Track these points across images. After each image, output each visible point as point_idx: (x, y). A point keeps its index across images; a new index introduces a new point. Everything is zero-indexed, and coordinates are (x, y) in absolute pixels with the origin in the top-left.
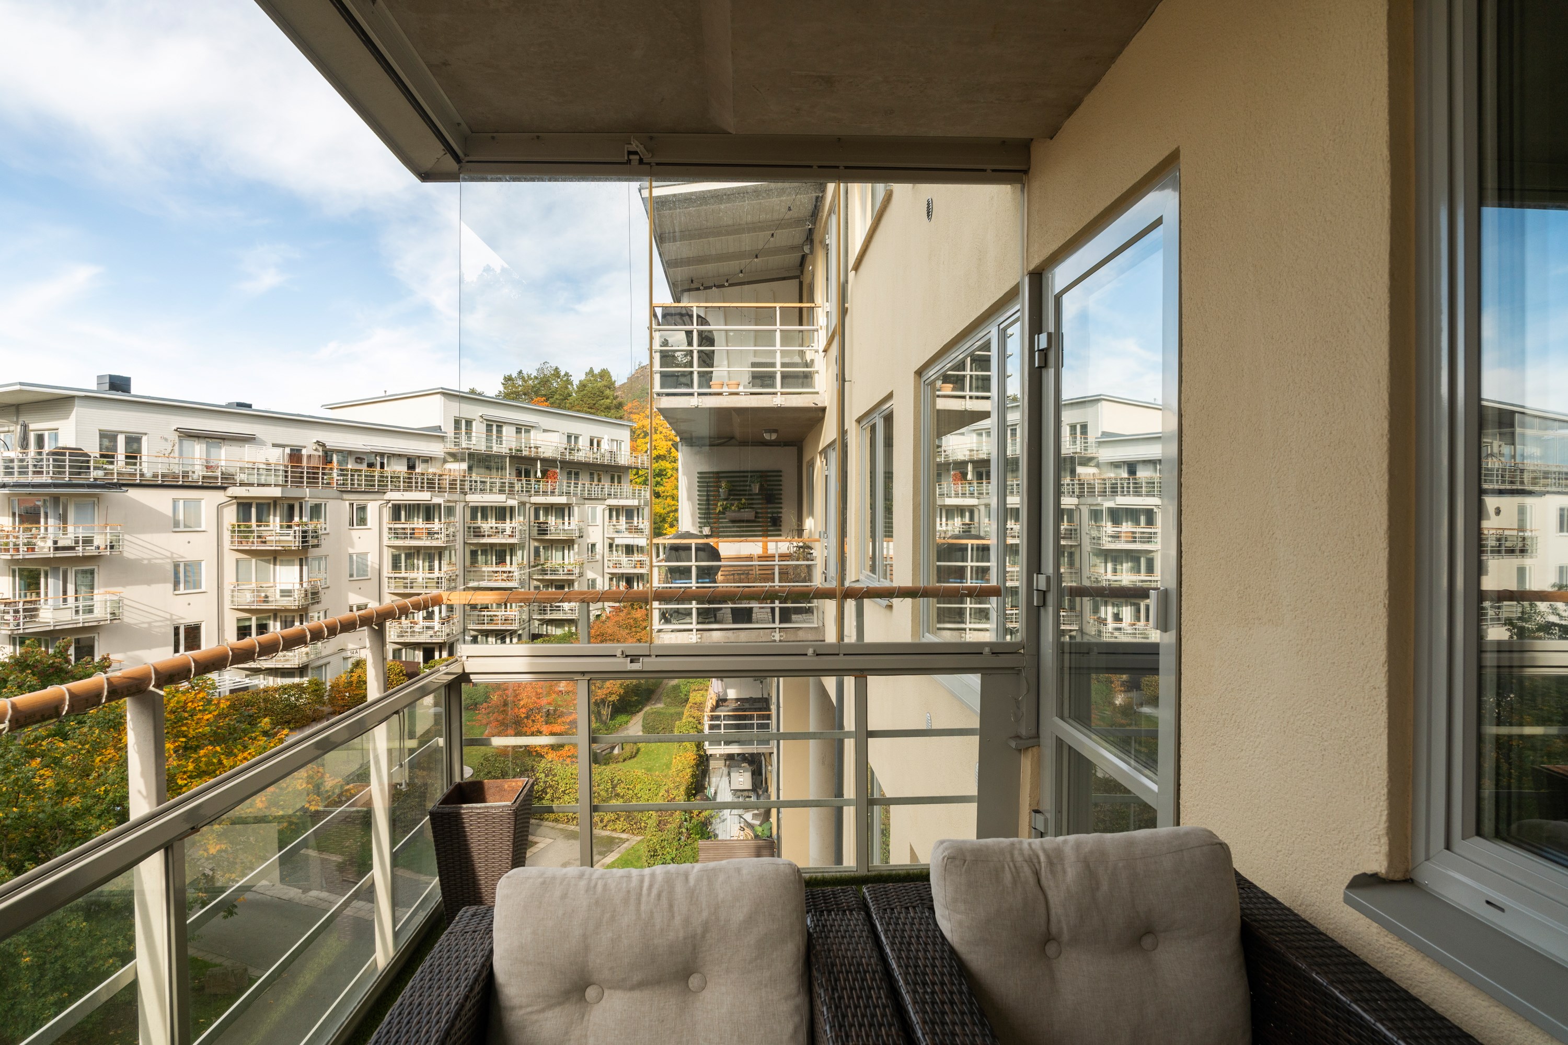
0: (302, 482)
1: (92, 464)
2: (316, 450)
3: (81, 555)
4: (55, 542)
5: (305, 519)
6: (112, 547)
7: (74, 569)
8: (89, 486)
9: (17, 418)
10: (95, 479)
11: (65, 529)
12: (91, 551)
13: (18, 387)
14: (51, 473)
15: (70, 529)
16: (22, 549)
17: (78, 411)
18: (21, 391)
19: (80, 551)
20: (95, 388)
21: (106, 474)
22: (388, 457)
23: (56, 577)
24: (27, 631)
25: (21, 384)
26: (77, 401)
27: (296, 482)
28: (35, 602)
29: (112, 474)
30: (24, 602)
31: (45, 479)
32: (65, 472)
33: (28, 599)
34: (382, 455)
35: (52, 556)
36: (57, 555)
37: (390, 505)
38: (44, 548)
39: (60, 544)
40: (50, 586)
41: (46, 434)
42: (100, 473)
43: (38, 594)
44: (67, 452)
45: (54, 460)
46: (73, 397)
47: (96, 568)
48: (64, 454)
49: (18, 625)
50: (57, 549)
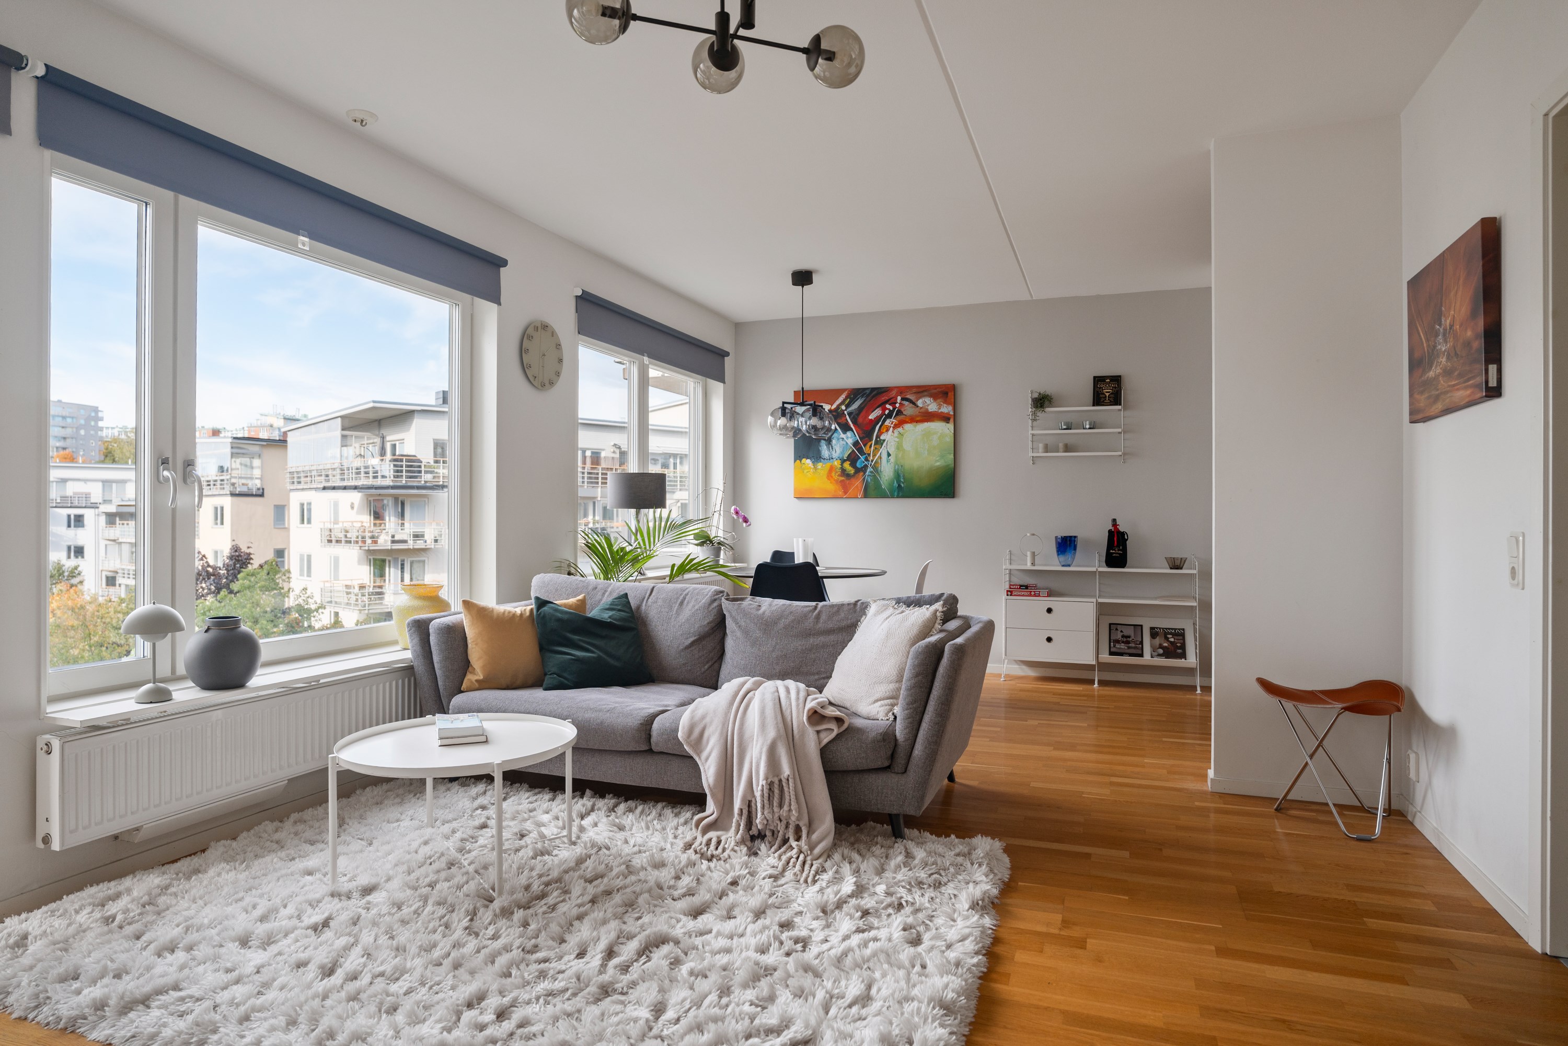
0: (597, 483)
1: (423, 469)
2: (614, 452)
3: (411, 547)
4: (393, 536)
5: (597, 518)
6: (436, 541)
7: (410, 559)
8: (418, 488)
9: (379, 432)
10: (426, 482)
11: (403, 524)
12: (420, 544)
13: (371, 405)
14: (392, 477)
15: (407, 525)
16: (369, 541)
17: (417, 423)
18: (374, 408)
19: (411, 544)
20: (433, 403)
21: (434, 477)
22: (681, 458)
23: (396, 568)
24: (371, 611)
25: (374, 402)
26: (416, 415)
27: (592, 483)
28: (380, 587)
29: (439, 477)
30: (374, 587)
31: (388, 482)
32: (402, 476)
33: (378, 584)
34: (675, 456)
35: (389, 548)
36: (394, 547)
37: (679, 504)
38: (384, 541)
39: (397, 538)
40: (392, 573)
41: (397, 443)
42: (429, 477)
43: (385, 580)
44: (404, 458)
45: (395, 466)
46: (413, 412)
47: (426, 559)
48: (401, 461)
49: (365, 606)
50: (393, 542)
